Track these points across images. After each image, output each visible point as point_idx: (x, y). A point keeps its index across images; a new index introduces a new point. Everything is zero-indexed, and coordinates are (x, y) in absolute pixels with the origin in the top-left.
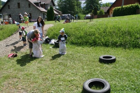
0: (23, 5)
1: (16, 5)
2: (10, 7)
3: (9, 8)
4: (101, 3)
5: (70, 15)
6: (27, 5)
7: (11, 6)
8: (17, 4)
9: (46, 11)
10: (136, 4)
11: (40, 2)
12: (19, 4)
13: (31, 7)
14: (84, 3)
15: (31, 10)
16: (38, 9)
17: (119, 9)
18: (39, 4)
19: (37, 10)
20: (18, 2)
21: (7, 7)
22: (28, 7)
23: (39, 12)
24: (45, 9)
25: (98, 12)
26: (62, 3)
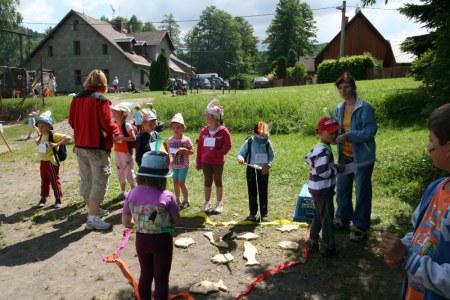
0: (88, 48)
1: (71, 48)
2: (54, 52)
3: (51, 54)
4: (315, 44)
5: (216, 75)
6: (100, 48)
7: (57, 50)
8: (72, 44)
9: (149, 65)
10: (366, 56)
11: (134, 41)
12: (77, 44)
13: (108, 52)
14: (265, 42)
15: (107, 61)
16: (126, 58)
17: (331, 65)
18: (131, 45)
19: (125, 61)
20: (77, 40)
21: (45, 51)
22: (101, 53)
23: (131, 66)
24: (147, 57)
25: (290, 70)
26: (199, 38)
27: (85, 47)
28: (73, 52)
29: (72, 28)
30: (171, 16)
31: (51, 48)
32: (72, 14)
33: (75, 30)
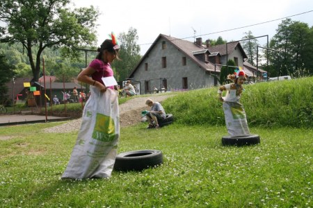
0: (172, 62)
1: (160, 62)
2: (148, 67)
3: (147, 69)
6: (181, 60)
7: (151, 65)
8: (161, 60)
9: (219, 71)
11: (208, 53)
12: (164, 59)
13: (187, 63)
15: (186, 71)
16: (201, 67)
18: (206, 56)
19: (200, 70)
20: (164, 56)
21: (143, 67)
22: (181, 64)
23: (205, 73)
27: (170, 61)
28: (161, 66)
29: (161, 48)
30: (250, 32)
31: (147, 64)
32: (161, 37)
33: (163, 48)
